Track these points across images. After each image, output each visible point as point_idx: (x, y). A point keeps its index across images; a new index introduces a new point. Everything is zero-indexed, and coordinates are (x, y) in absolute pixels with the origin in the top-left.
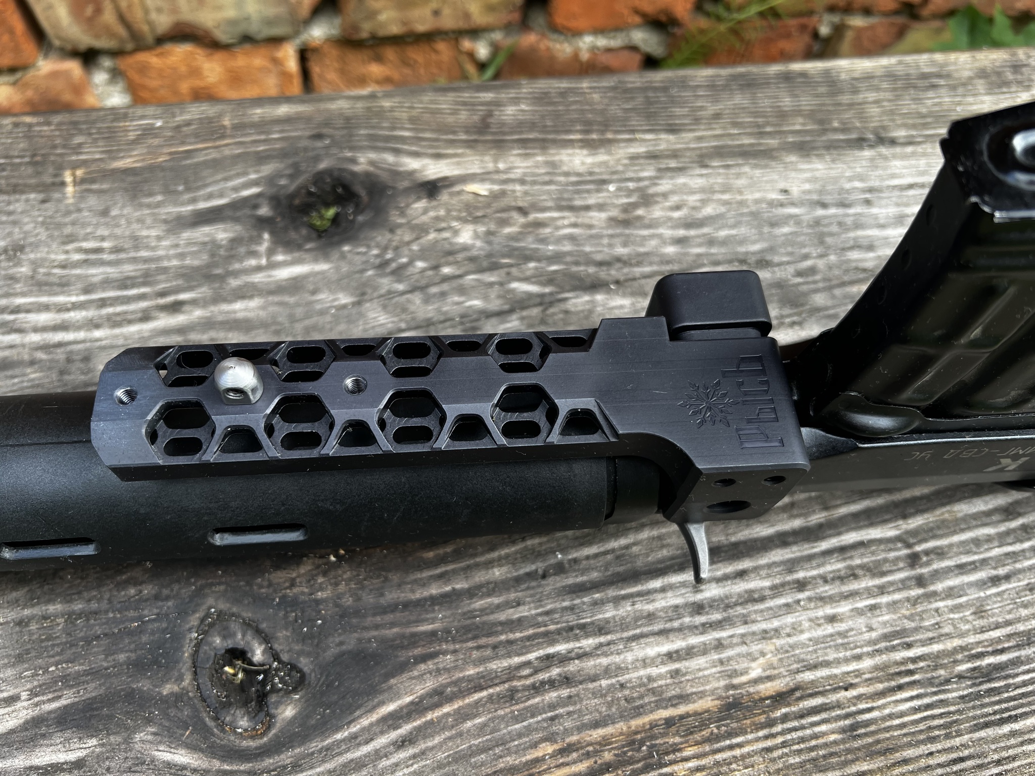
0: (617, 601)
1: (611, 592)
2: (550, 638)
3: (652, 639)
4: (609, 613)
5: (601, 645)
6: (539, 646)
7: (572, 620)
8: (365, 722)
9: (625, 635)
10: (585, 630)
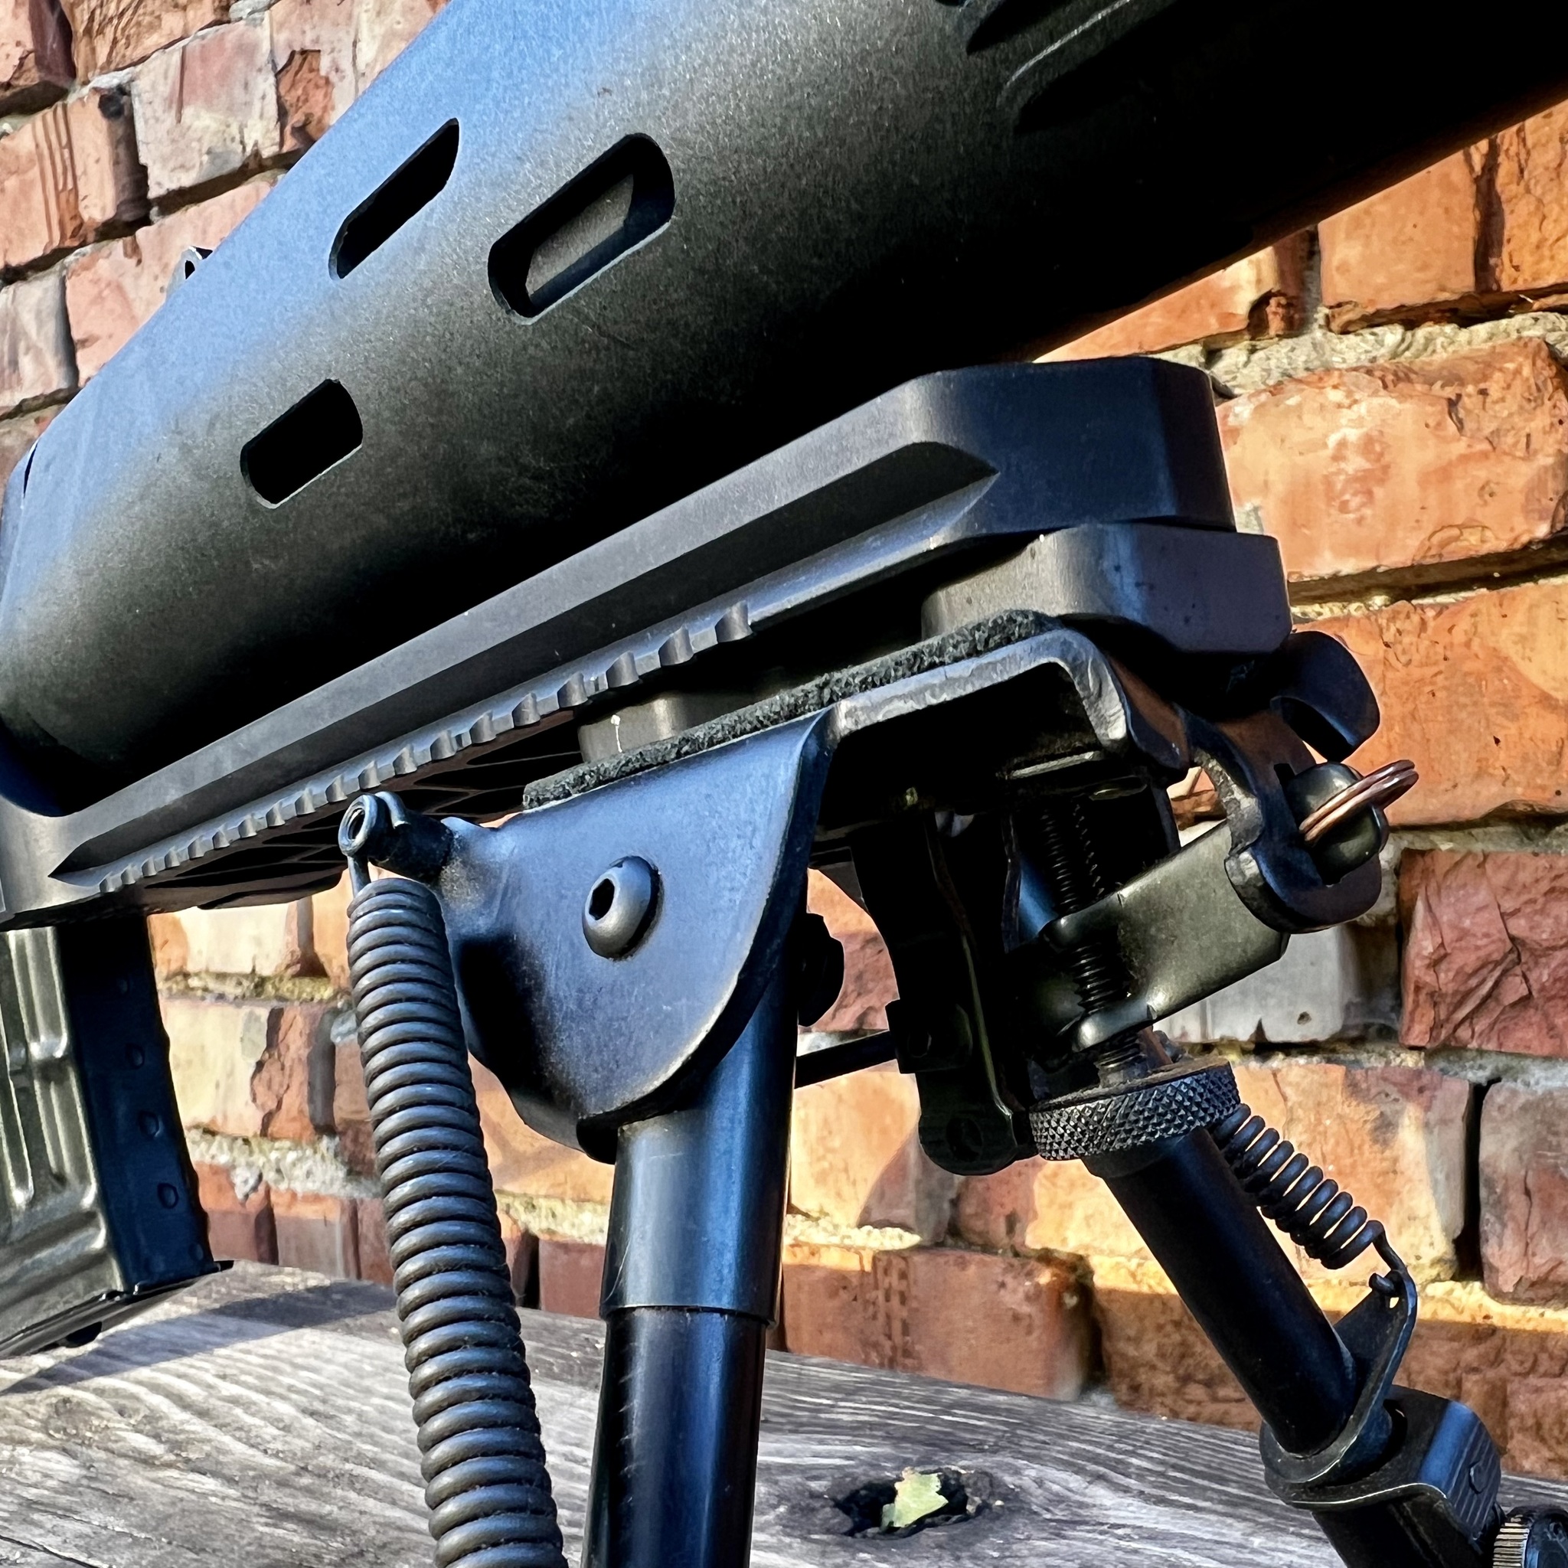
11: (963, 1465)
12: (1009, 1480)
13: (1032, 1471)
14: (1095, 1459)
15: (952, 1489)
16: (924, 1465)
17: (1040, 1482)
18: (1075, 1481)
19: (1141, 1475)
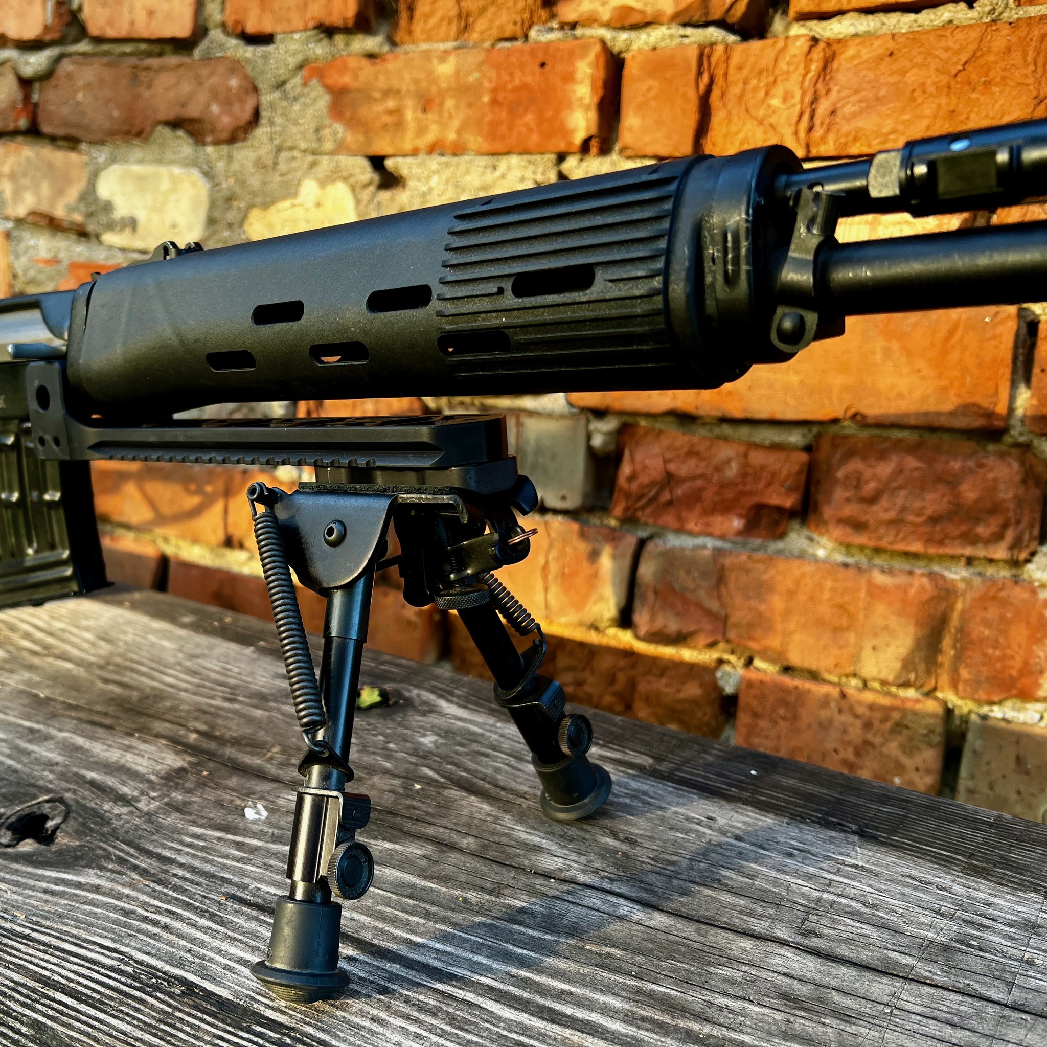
0: (250, 918)
1: (254, 913)
2: (187, 906)
3: (243, 946)
4: (240, 921)
5: (210, 928)
6: (177, 906)
7: (214, 909)
8: (48, 873)
9: (230, 934)
10: (212, 917)
11: (388, 686)
12: (407, 694)
13: (415, 692)
14: (441, 689)
15: (383, 694)
16: (373, 685)
17: (418, 696)
18: (432, 697)
19: (459, 697)
